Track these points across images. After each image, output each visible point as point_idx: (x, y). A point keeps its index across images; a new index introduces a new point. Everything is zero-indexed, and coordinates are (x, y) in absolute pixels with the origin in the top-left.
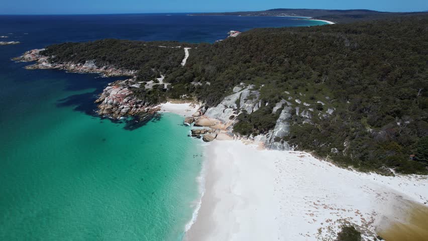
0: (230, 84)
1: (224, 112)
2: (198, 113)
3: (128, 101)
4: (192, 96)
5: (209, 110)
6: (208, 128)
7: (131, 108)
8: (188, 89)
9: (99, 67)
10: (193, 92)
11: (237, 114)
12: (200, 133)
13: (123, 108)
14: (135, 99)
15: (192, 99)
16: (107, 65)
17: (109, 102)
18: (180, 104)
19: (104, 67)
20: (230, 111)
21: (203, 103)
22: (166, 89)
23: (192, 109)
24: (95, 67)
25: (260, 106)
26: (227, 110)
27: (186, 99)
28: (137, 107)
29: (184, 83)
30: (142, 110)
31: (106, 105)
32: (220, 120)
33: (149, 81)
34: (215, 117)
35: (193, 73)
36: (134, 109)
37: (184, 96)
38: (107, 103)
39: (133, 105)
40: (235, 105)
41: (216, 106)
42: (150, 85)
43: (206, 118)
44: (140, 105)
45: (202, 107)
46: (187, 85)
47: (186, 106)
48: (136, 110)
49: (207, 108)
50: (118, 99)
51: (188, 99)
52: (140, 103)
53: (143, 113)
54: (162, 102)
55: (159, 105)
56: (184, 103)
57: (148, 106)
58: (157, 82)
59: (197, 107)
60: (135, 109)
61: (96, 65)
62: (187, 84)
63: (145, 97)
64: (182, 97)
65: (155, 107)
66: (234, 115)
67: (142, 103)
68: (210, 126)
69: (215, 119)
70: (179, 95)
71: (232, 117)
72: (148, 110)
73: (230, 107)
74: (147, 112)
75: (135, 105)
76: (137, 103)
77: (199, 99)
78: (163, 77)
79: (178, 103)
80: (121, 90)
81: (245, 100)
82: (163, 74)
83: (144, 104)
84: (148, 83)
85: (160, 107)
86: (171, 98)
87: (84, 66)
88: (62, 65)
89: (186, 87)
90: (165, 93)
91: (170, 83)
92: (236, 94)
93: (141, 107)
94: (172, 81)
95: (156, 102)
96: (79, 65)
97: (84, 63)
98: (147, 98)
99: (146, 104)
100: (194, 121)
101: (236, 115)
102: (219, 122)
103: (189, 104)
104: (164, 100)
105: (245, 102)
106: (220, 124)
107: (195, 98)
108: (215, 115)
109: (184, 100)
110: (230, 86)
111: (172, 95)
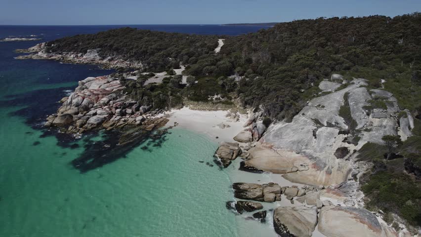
0: (310, 76)
1: (315, 135)
2: (248, 135)
3: (110, 100)
4: (231, 99)
5: (275, 127)
6: (281, 182)
7: (111, 115)
8: (223, 86)
9: (103, 58)
10: (232, 91)
11: (356, 144)
12: (261, 198)
13: (95, 114)
14: (124, 98)
15: (231, 103)
16: (113, 55)
17: (74, 101)
18: (208, 112)
19: (109, 58)
20: (331, 135)
21: (255, 111)
22: (185, 85)
23: (233, 123)
24: (98, 58)
25: (412, 126)
26: (323, 131)
27: (220, 102)
28: (123, 114)
29: (217, 77)
30: (131, 120)
31: (69, 107)
32: (311, 157)
33: (159, 72)
34: (295, 147)
35: (232, 63)
36: (115, 118)
37: (216, 96)
38: (71, 103)
39: (116, 108)
40: (341, 120)
41: (290, 120)
42: (160, 77)
43: (271, 148)
44: (129, 111)
45: (254, 120)
46: (222, 79)
47: (220, 115)
48: (119, 120)
49: (267, 123)
50: (93, 98)
51: (223, 103)
52: (131, 105)
53: (132, 126)
54: (173, 106)
55: (166, 113)
56: (216, 110)
57: (145, 111)
58: (172, 73)
59: (244, 119)
60: (118, 118)
61: (99, 55)
62: (222, 77)
63: (143, 94)
64: (212, 100)
65: (160, 115)
66: (346, 145)
67: (134, 107)
68: (284, 173)
69: (294, 155)
70: (207, 95)
71: (342, 153)
72: (143, 120)
73: (329, 125)
74: (140, 124)
75: (118, 110)
76: (124, 106)
77: (246, 104)
78: (183, 68)
79: (204, 110)
80: (108, 82)
81: (365, 108)
82: (183, 64)
83: (137, 109)
84: (158, 74)
85: (168, 116)
86: (192, 99)
87: (84, 57)
88: (60, 56)
89: (220, 83)
90: (182, 90)
91: (193, 75)
92: (331, 95)
93: (133, 113)
94: (197, 74)
95: (162, 105)
96: (79, 55)
97: (86, 52)
98: (146, 98)
99: (141, 108)
100: (239, 153)
101: (351, 147)
102: (309, 162)
103: (226, 113)
104: (178, 103)
105: (368, 114)
106: (312, 171)
107: (238, 102)
108: (293, 143)
109: (215, 105)
110: (312, 81)
111: (195, 95)
